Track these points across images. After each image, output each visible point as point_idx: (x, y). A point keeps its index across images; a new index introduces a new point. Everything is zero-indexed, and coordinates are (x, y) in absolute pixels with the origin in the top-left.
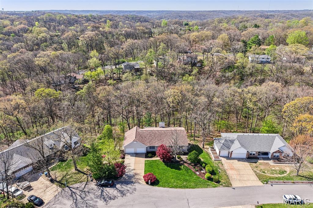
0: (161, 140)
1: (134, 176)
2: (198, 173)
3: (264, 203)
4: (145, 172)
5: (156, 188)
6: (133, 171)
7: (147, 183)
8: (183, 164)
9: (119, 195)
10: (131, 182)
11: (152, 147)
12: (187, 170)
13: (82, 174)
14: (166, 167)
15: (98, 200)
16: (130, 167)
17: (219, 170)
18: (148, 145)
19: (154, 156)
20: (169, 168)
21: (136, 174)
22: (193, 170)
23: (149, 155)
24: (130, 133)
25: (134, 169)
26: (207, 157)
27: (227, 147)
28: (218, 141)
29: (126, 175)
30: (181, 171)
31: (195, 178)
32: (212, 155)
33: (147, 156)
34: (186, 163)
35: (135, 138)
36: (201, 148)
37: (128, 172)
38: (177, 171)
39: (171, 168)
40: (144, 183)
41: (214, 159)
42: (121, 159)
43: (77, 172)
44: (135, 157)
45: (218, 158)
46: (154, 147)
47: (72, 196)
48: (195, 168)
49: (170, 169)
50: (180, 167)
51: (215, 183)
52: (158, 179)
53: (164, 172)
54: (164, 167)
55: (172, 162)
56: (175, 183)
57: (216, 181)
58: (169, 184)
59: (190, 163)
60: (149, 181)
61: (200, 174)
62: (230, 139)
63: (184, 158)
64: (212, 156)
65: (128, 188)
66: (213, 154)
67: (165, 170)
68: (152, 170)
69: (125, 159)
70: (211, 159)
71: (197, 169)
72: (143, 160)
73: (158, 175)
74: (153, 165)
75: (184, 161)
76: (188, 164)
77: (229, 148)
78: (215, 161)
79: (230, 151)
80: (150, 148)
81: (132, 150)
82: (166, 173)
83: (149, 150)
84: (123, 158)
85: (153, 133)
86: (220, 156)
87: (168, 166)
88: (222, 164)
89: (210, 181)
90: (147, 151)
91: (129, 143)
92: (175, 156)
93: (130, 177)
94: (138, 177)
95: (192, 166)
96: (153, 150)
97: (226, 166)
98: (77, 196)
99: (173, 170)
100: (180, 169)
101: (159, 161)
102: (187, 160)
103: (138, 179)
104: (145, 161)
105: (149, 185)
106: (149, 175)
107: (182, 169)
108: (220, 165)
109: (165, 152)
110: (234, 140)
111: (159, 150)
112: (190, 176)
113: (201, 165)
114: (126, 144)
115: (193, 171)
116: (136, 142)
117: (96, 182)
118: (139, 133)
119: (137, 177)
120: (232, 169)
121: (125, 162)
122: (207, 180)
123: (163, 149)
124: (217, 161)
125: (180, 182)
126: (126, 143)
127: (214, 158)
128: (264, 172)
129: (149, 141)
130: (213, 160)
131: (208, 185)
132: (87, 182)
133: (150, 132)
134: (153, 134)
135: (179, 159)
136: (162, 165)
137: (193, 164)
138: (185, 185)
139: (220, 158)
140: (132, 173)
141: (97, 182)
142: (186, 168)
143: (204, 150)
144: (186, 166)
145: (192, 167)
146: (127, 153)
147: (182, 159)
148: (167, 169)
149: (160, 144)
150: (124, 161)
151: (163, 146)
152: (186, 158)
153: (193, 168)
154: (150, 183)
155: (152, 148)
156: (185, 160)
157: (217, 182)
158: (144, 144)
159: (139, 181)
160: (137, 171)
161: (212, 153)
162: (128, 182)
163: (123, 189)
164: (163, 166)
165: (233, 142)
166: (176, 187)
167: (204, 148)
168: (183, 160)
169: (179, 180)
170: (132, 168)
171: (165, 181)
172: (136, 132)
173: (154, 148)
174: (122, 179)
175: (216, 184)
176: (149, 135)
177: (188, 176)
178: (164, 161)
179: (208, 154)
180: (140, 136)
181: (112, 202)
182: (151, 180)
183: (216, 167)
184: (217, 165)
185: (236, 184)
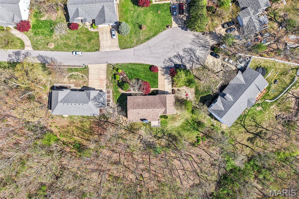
1: (165, 73)
3: (94, 52)
5: (151, 64)
9: (172, 59)
15: (183, 55)
16: (168, 81)
21: (164, 75)
25: (165, 79)
29: (169, 74)
33: (157, 91)
37: (169, 77)
40: (158, 68)
44: (165, 91)
47: (198, 59)
52: (150, 71)
57: (115, 69)
58: (143, 67)
64: (111, 94)
65: (168, 63)
69: (171, 89)
72: (160, 88)
84: (173, 90)
93: (167, 72)
94: (162, 72)
98: (195, 58)
104: (158, 86)
105: (155, 66)
120: (102, 80)
125: (137, 68)
128: (82, 76)
131: (120, 66)
133: (156, 107)
134: (153, 105)
138: (134, 66)
140: (166, 76)
146: (171, 94)
150: (172, 87)
159: (162, 69)
160: (163, 77)
162: (167, 69)
163: (171, 63)
166: (140, 64)
175: (116, 67)
176: (156, 104)
181: (175, 54)
183: (112, 82)
184: (111, 84)
185: (104, 66)
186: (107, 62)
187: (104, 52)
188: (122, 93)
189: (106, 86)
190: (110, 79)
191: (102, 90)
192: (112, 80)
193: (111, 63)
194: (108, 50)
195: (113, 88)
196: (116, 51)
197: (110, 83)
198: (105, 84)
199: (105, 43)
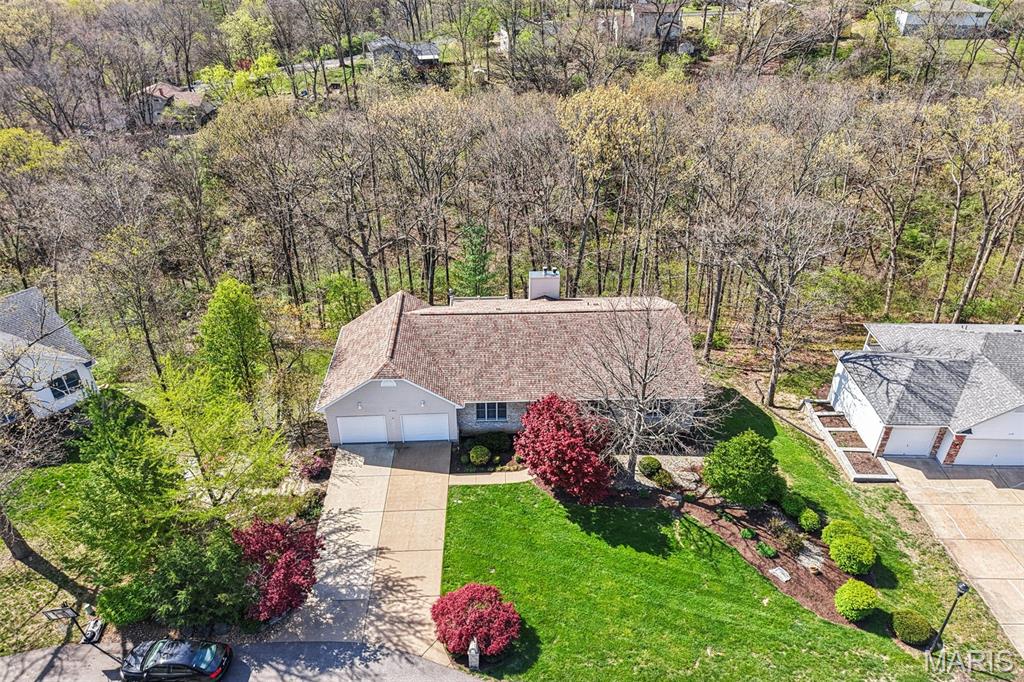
0: (541, 365)
1: (375, 598)
2: (781, 574)
4: (445, 566)
6: (371, 565)
7: (460, 657)
8: (677, 511)
10: (349, 646)
11: (491, 406)
12: (711, 550)
13: (49, 587)
14: (574, 534)
16: (355, 537)
17: (900, 546)
18: (471, 397)
19: (503, 462)
20: (594, 541)
21: (390, 585)
22: (748, 552)
23: (476, 455)
24: (364, 331)
25: (380, 551)
26: (806, 458)
27: (933, 406)
28: (866, 372)
29: (326, 593)
30: (673, 561)
31: (769, 609)
32: (839, 452)
33: (463, 459)
34: (694, 501)
35: (385, 360)
36: (758, 403)
37: (339, 571)
38: (646, 557)
39: (606, 538)
40: (439, 655)
41: (853, 475)
42: (305, 481)
43: (22, 567)
44: (388, 470)
45: (877, 467)
46: (503, 406)
48: (756, 537)
49: (604, 545)
50: (664, 530)
51: (909, 651)
52: (532, 621)
53: (566, 570)
54: (562, 533)
55: (612, 497)
56: (646, 654)
57: (915, 639)
58: (603, 658)
59: (723, 506)
60: (473, 645)
61: (796, 582)
62: (945, 359)
63: (679, 467)
64: (839, 455)
66: (839, 444)
67: (569, 555)
68: (489, 557)
69: (332, 480)
70: (832, 470)
71: (771, 549)
72: (434, 486)
73: (532, 590)
74: (494, 517)
75: (682, 490)
76: (712, 509)
77: (944, 408)
78: (863, 486)
79: (955, 427)
80: (480, 415)
81: (374, 428)
82: (579, 578)
83: (474, 424)
84: (321, 474)
85: (496, 328)
86: (889, 458)
87: (587, 528)
88: (912, 507)
89: (871, 637)
90: (460, 432)
91: (350, 388)
92: (632, 464)
93: (349, 608)
94: (400, 607)
95: (737, 521)
96: (497, 424)
97: (941, 523)
99: (626, 551)
100: (662, 547)
101: (532, 492)
102: (699, 482)
103: (401, 621)
104: (450, 496)
105: (473, 670)
106: (472, 600)
107: (679, 549)
108: (896, 510)
109: (571, 446)
110: (969, 364)
111: (536, 433)
112: (734, 593)
113: (794, 519)
114: (336, 394)
115: (749, 555)
116: (391, 383)
117: (116, 647)
118: (413, 327)
119: (393, 606)
120: (980, 540)
121: (326, 501)
122: (848, 627)
123: (559, 427)
124: (870, 486)
125: (676, 642)
126: (336, 386)
127: (854, 464)
129: (470, 373)
130: (850, 482)
132: (55, 655)
133: (478, 327)
134: (496, 336)
135: (650, 476)
136: (554, 520)
137: (740, 513)
138: (714, 666)
139: (887, 469)
140: (360, 580)
141: (130, 646)
142: (702, 537)
143: (776, 420)
144: (702, 523)
145: (735, 529)
146: (346, 445)
147: (670, 476)
148: (581, 546)
149: (538, 394)
150: (324, 495)
151: (559, 410)
152: (693, 469)
153: (744, 538)
154: (474, 657)
155: (492, 415)
156: (685, 484)
157: (921, 646)
158: (441, 390)
159: (406, 639)
160: (399, 565)
161: (834, 434)
162: (331, 645)
164: (555, 523)
165: (965, 377)
167: (771, 404)
168: (676, 487)
169: (665, 624)
170: (366, 540)
171: (574, 634)
172: (398, 324)
173: (503, 414)
174: (295, 629)
175: (915, 653)
176: (472, 342)
177: (720, 597)
178: (561, 494)
179: (810, 443)
180: (418, 344)
182: (486, 640)
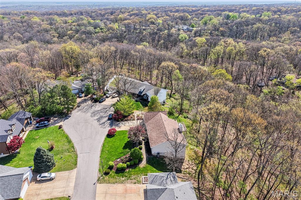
78: (141, 178)
88: (135, 183)
131: (103, 166)
183: (130, 176)
184: (133, 178)
185: (101, 187)
186: (94, 184)
187: (74, 189)
188: (147, 163)
189: (137, 184)
190: (123, 179)
191: (144, 189)
192: (126, 176)
193: (97, 178)
194: (72, 184)
195: (139, 175)
196: (78, 173)
197: (131, 179)
198: (133, 186)
199: (58, 189)
